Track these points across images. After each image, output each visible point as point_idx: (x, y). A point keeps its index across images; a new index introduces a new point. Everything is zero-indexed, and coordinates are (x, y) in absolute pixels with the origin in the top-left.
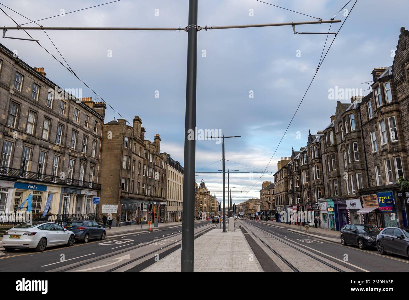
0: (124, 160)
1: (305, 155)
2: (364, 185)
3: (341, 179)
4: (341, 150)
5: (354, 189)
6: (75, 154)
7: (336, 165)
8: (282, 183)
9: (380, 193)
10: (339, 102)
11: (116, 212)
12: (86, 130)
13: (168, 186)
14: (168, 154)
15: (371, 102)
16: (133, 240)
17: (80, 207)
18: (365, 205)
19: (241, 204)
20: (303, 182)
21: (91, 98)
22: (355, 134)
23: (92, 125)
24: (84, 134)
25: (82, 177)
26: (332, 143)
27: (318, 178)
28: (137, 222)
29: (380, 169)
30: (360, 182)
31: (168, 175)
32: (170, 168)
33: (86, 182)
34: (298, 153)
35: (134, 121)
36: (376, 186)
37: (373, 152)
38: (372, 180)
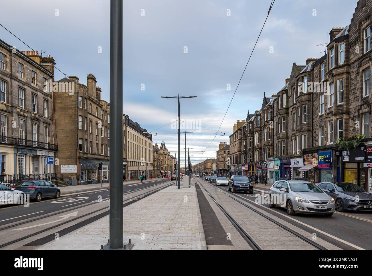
0: (79, 120)
1: (259, 117)
2: (308, 145)
3: (288, 140)
4: (291, 113)
5: (299, 149)
6: (25, 114)
7: (286, 127)
8: (236, 144)
9: (320, 153)
10: (294, 64)
11: (76, 172)
12: (34, 88)
13: (129, 147)
14: (127, 116)
15: (325, 64)
16: (88, 198)
17: (37, 168)
18: (307, 163)
19: (199, 164)
20: (255, 143)
21: (37, 52)
22: (306, 97)
23: (41, 82)
24: (32, 92)
25: (36, 138)
26: (284, 106)
27: (269, 139)
28: (98, 181)
29: (324, 130)
30: (305, 143)
31: (128, 136)
32: (129, 129)
33: (41, 142)
34: (252, 115)
35: (88, 79)
36: (318, 146)
37: (320, 114)
38: (316, 140)
